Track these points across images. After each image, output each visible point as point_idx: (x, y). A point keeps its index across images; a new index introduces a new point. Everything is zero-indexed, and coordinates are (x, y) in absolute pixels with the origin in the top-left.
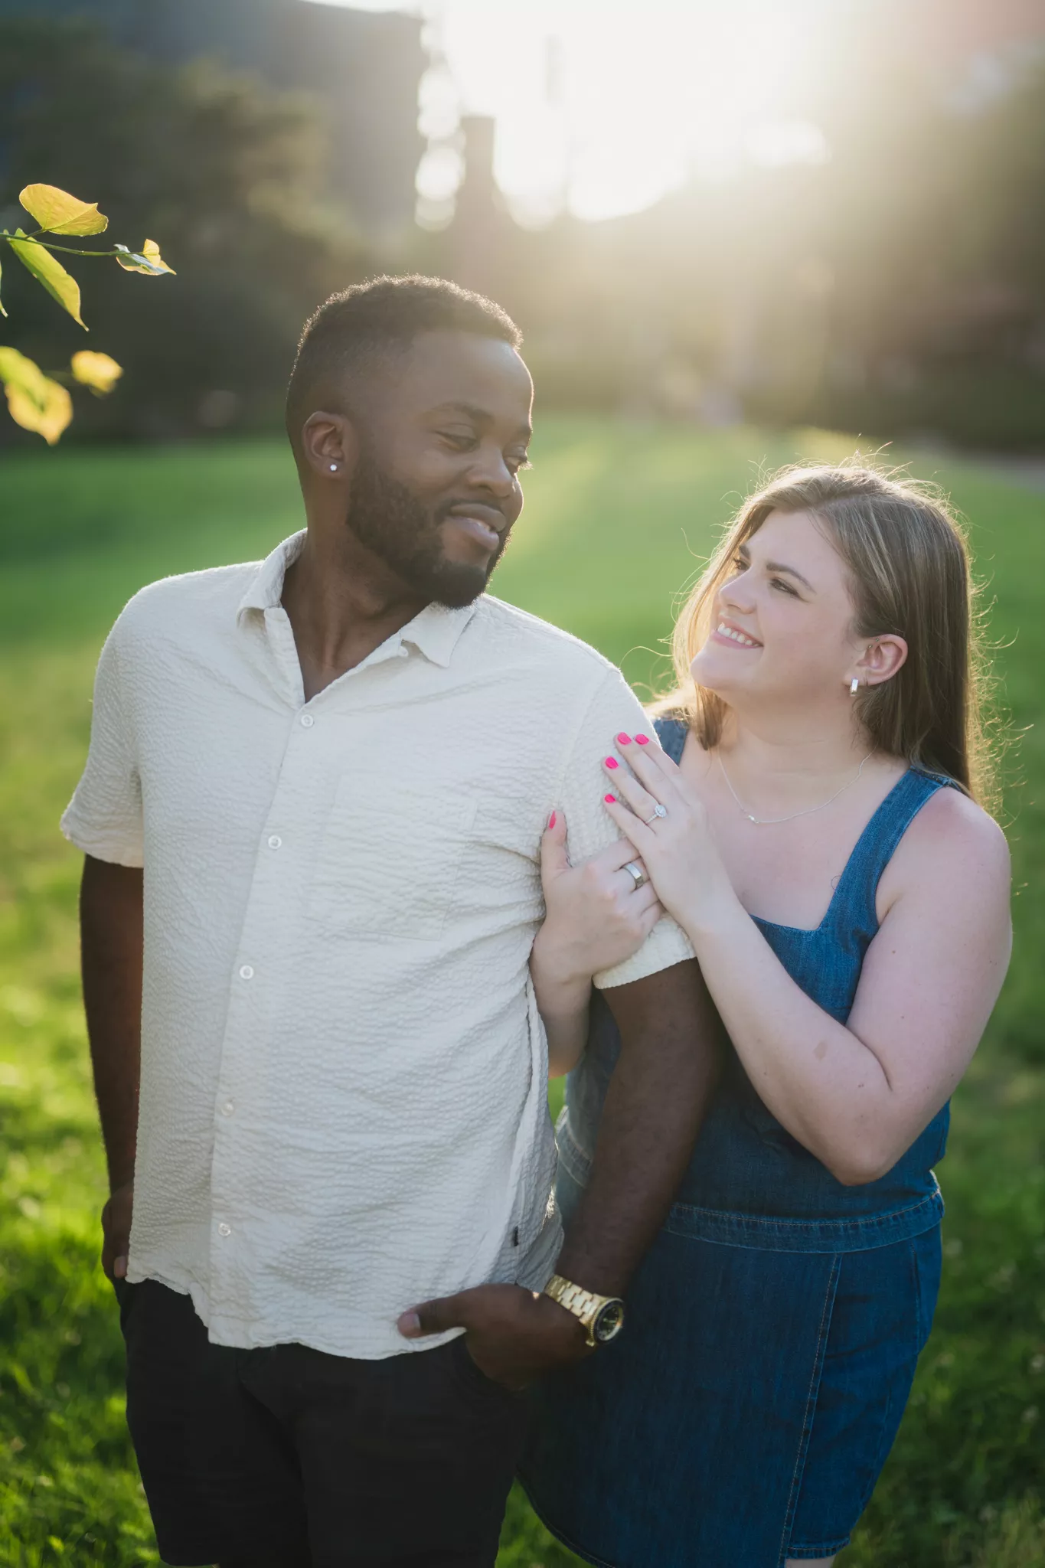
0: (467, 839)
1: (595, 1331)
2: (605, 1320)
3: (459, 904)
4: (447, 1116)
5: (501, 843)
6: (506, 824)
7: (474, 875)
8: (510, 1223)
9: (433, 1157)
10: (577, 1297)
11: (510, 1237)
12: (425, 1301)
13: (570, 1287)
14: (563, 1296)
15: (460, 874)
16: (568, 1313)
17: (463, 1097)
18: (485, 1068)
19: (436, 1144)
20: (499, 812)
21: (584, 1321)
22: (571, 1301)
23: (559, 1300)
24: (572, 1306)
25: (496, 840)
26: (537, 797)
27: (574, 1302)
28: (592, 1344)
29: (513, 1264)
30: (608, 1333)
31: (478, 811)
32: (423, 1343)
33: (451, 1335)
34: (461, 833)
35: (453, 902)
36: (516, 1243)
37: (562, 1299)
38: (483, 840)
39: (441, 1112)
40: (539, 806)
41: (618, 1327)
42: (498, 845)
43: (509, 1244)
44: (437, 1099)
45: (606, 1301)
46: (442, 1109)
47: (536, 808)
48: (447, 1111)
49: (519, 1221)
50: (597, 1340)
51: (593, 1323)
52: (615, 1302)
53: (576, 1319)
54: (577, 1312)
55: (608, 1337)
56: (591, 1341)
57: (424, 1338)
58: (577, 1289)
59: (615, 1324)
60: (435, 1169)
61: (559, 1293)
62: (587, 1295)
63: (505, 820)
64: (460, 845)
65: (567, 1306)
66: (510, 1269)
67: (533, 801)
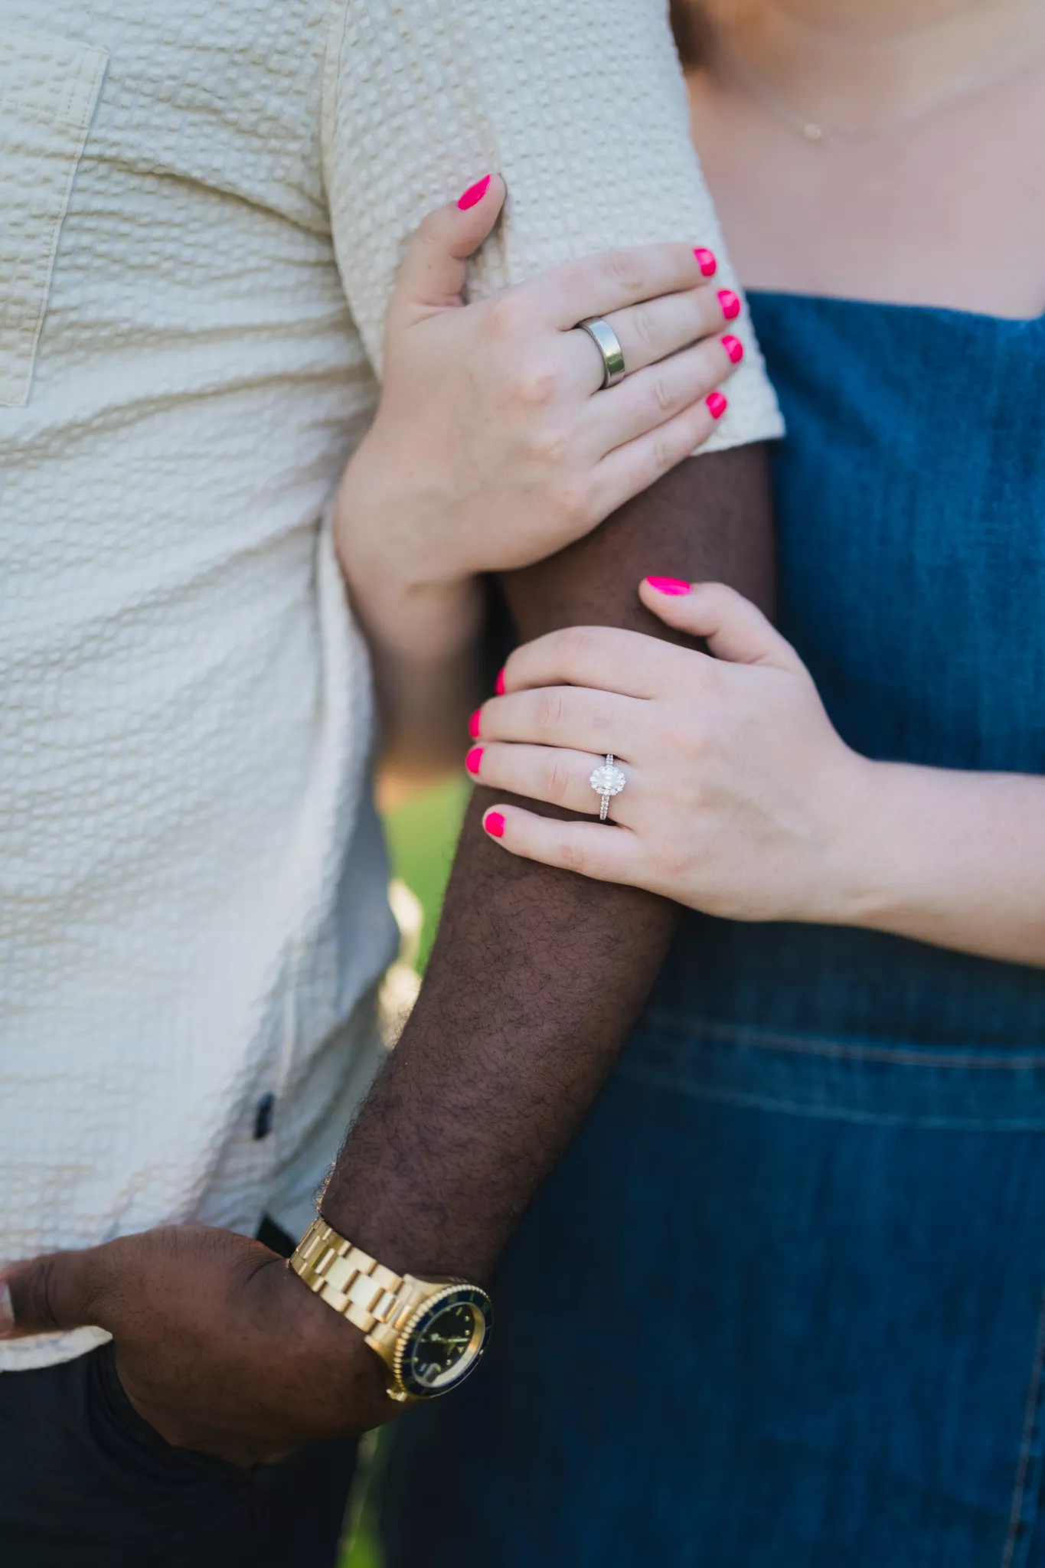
0: (79, 149)
1: (406, 1369)
2: (435, 1337)
3: (73, 316)
4: (54, 827)
5: (181, 167)
6: (195, 117)
7: (120, 247)
8: (253, 1086)
9: (24, 922)
10: (363, 1279)
11: (251, 1117)
12: (31, 1255)
13: (345, 1256)
14: (328, 1278)
15: (69, 241)
16: (338, 1319)
17: (94, 784)
18: (156, 716)
19: (28, 893)
20: (172, 83)
21: (374, 1342)
22: (346, 1291)
23: (316, 1288)
24: (350, 1304)
25: (167, 158)
26: (282, 53)
27: (353, 1294)
28: (401, 1397)
29: (256, 1175)
30: (445, 1368)
31: (107, 77)
32: (26, 1349)
33: (84, 1340)
34: (61, 132)
35: (50, 312)
36: (261, 1129)
37: (325, 1284)
38: (130, 155)
39: (37, 818)
40: (291, 74)
41: (472, 1350)
42: (176, 173)
43: (248, 1132)
44: (24, 786)
45: (437, 1292)
46: (37, 811)
47: (285, 82)
48: (55, 817)
49: (278, 1080)
50: (414, 1388)
51: (401, 1343)
52: (462, 1296)
53: (360, 1335)
54: (359, 1318)
55: (441, 1380)
56: (398, 1391)
57: (29, 1341)
58: (361, 1260)
59: (465, 1345)
60: (36, 953)
61: (319, 1270)
62: (386, 1277)
63: (190, 106)
64: (64, 165)
65: (336, 1301)
66: (250, 1184)
67: (274, 61)
